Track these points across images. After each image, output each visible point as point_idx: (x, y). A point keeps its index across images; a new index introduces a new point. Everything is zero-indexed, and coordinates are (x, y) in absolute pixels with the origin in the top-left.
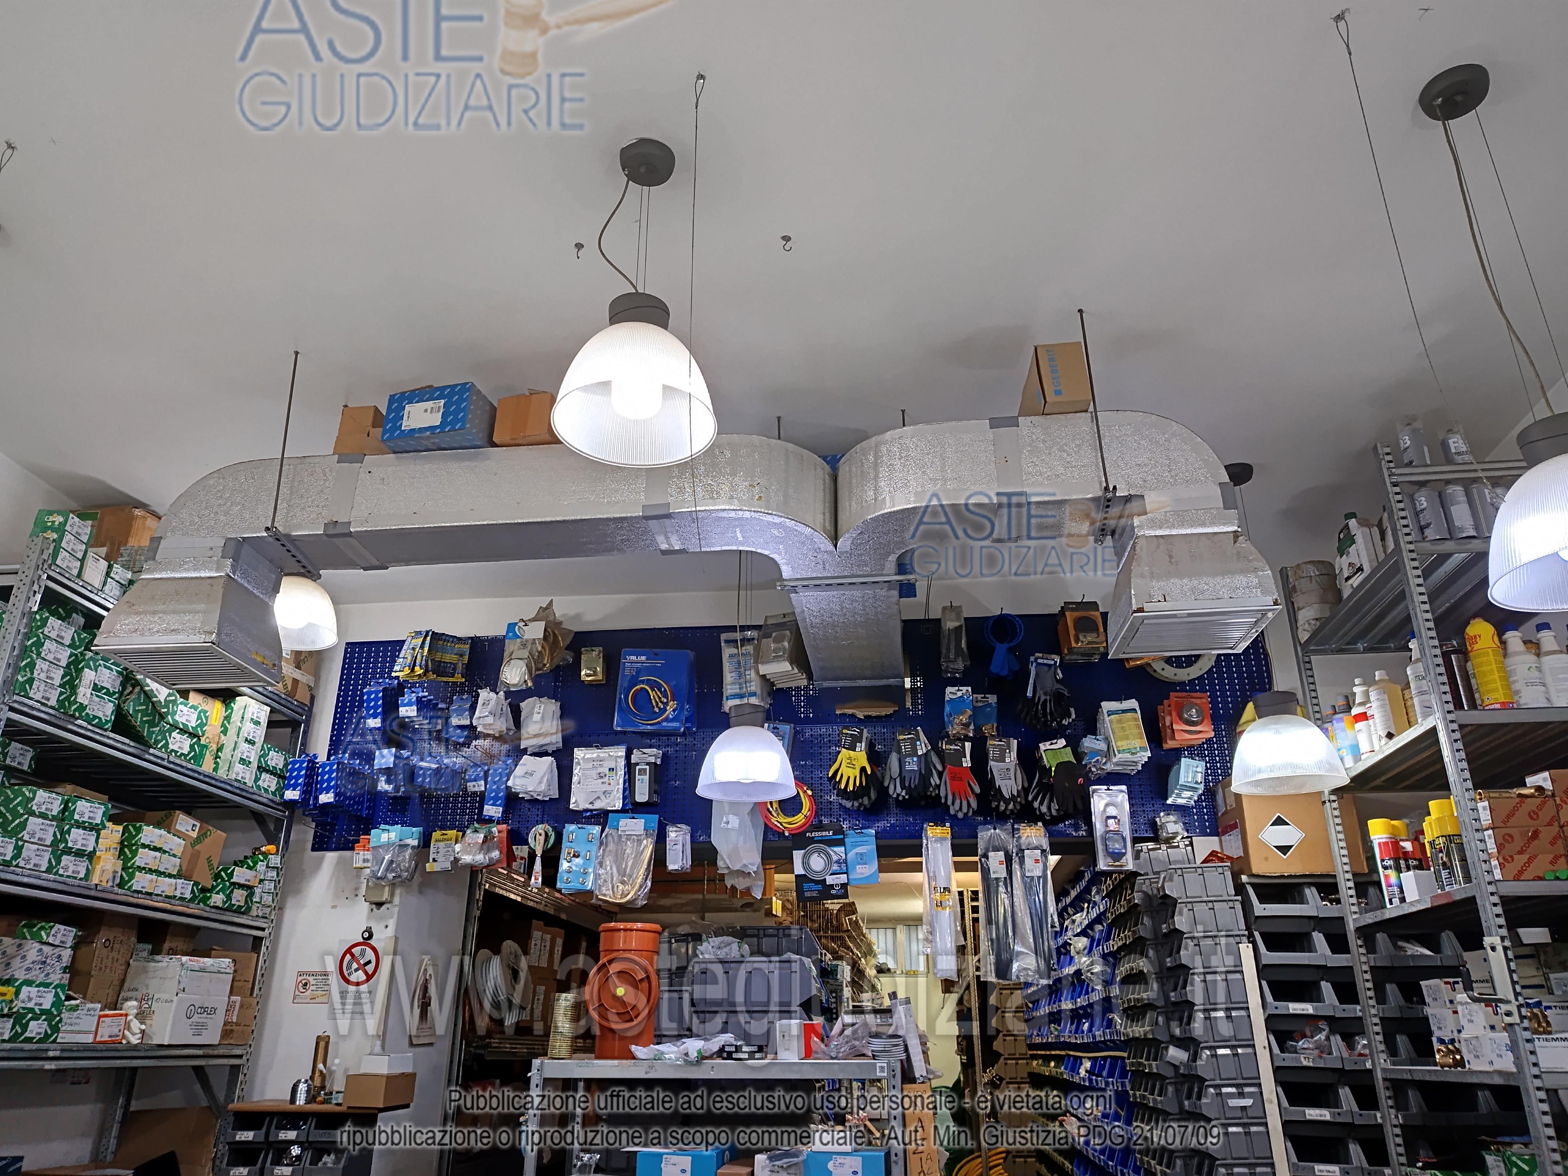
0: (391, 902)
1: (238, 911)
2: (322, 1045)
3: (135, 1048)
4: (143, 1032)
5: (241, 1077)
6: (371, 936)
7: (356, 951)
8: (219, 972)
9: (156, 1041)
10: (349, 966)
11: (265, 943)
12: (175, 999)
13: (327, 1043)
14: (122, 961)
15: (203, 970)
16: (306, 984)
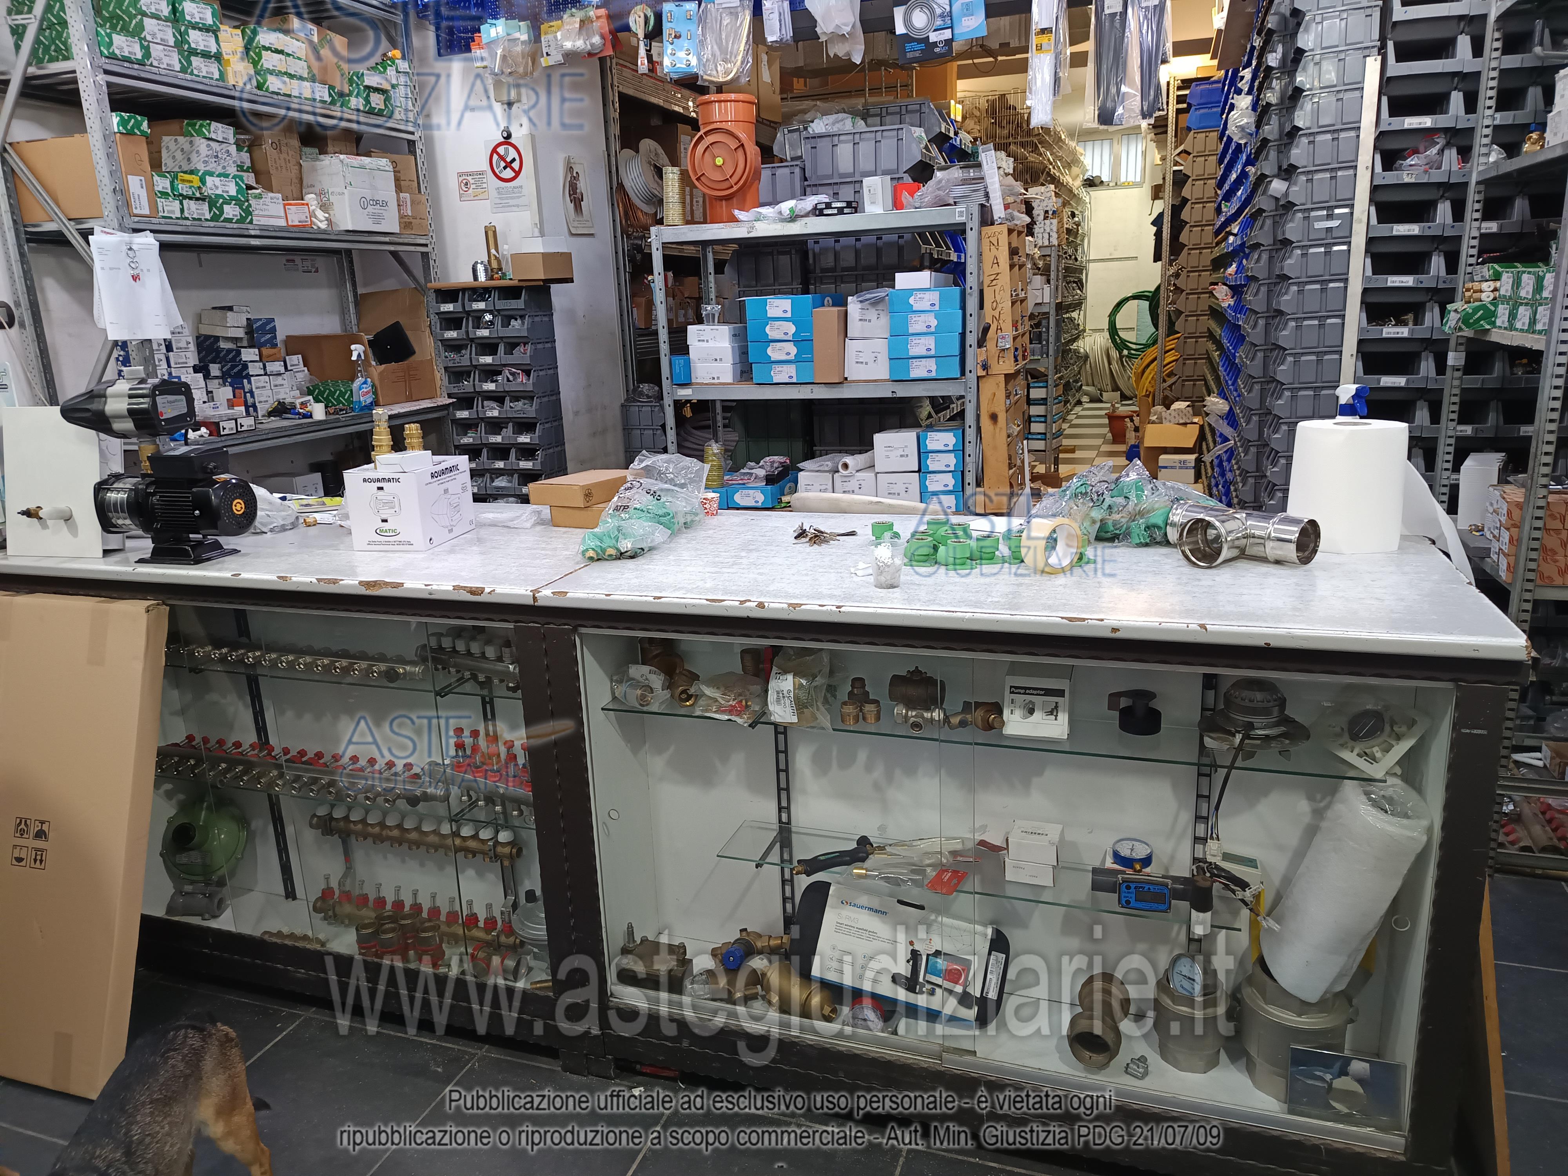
0: (519, 101)
1: (380, 114)
2: (491, 235)
3: (324, 232)
4: (327, 219)
5: (431, 262)
6: (509, 136)
7: (501, 150)
8: (379, 169)
9: (343, 227)
10: (498, 166)
11: (419, 146)
12: (345, 191)
13: (495, 232)
14: (293, 161)
15: (362, 167)
16: (466, 184)
